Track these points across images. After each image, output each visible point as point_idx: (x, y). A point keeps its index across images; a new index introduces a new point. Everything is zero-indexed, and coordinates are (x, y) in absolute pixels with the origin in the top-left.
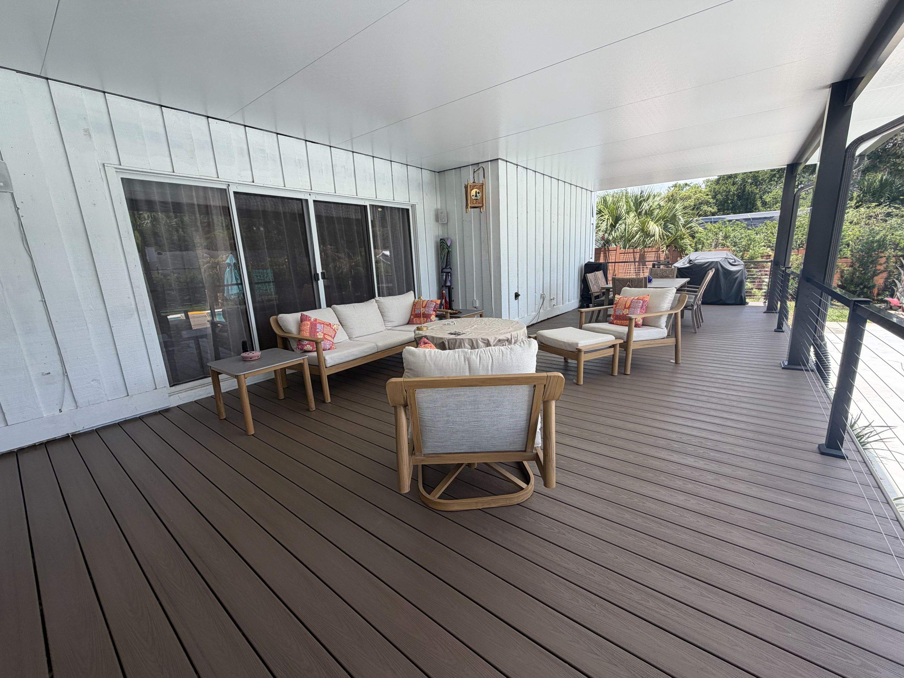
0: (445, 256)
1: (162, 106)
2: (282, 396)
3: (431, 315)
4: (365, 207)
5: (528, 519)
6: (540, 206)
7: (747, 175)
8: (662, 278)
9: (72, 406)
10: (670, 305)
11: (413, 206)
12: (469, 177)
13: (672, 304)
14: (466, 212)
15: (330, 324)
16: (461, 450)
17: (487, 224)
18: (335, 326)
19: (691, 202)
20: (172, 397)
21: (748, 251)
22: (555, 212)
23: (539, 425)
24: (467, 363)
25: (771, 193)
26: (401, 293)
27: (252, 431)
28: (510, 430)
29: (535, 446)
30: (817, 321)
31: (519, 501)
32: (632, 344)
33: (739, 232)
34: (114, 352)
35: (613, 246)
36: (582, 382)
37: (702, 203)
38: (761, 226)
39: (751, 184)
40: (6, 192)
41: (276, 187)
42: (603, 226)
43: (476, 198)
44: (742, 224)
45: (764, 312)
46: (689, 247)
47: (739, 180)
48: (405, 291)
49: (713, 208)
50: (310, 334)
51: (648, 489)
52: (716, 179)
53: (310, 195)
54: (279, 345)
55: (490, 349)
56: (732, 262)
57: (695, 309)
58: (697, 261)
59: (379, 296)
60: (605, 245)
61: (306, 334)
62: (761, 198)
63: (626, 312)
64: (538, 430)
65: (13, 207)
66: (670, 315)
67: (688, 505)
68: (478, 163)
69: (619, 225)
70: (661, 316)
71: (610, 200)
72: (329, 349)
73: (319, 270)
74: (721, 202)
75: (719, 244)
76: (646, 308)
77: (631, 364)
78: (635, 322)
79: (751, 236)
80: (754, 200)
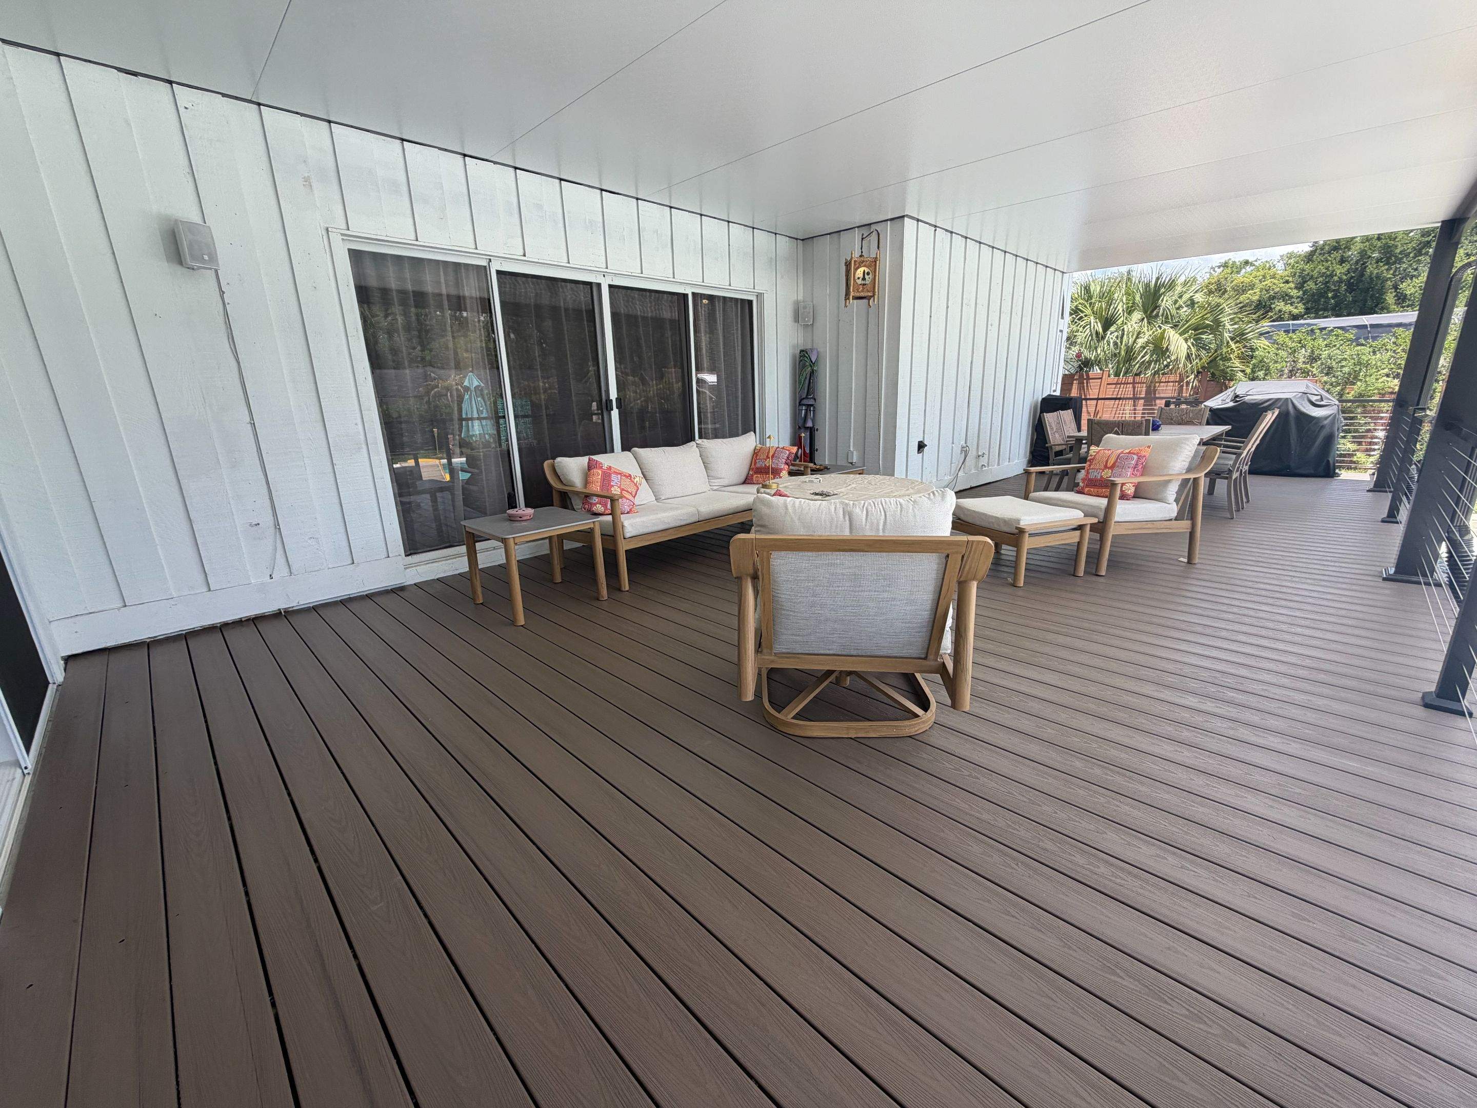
0: (806, 378)
1: (403, 140)
2: (558, 579)
3: (781, 470)
4: (685, 296)
5: (925, 756)
6: (970, 296)
7: (1371, 245)
8: (1180, 424)
9: (285, 572)
10: (1186, 465)
11: (759, 296)
12: (853, 246)
13: (1191, 463)
14: (846, 306)
15: (630, 476)
16: (829, 650)
17: (879, 325)
18: (637, 479)
19: (1253, 296)
20: (408, 570)
21: (1354, 384)
22: (995, 307)
23: (949, 622)
24: (847, 518)
25: (1417, 278)
26: (733, 434)
27: (521, 621)
28: (906, 623)
29: (941, 652)
30: (1458, 501)
31: (913, 731)
32: (1112, 526)
33: (1339, 349)
34: (337, 501)
35: (1097, 370)
36: (1021, 583)
37: (1274, 298)
38: (1387, 339)
39: (1377, 262)
40: (211, 269)
41: (556, 263)
42: (1081, 337)
43: (863, 282)
44: (1347, 335)
45: (1368, 491)
46: (1240, 374)
47: (1353, 253)
48: (740, 432)
49: (1296, 308)
50: (602, 487)
51: (1116, 733)
52: (1307, 252)
53: (604, 276)
54: (555, 504)
55: (883, 501)
56: (1317, 400)
57: (1233, 478)
58: (1249, 397)
59: (700, 437)
60: (1081, 369)
61: (596, 488)
62: (1396, 287)
63: (1106, 474)
64: (947, 628)
65: (218, 290)
66: (1185, 482)
67: (1178, 758)
68: (870, 224)
69: (1111, 334)
70: (1169, 481)
71: (1095, 289)
72: (628, 513)
73: (613, 395)
74: (1313, 295)
75: (1298, 370)
76: (1143, 468)
77: (1109, 560)
78: (1121, 490)
79: (1363, 357)
80: (1382, 292)
